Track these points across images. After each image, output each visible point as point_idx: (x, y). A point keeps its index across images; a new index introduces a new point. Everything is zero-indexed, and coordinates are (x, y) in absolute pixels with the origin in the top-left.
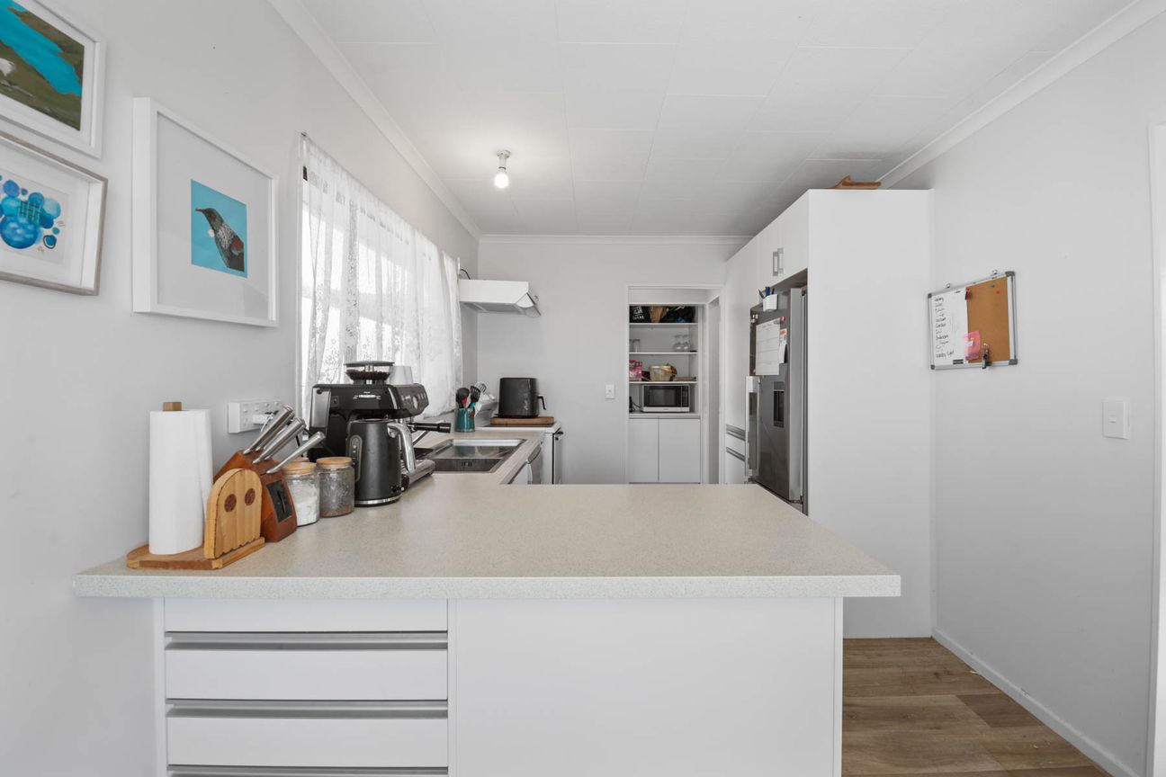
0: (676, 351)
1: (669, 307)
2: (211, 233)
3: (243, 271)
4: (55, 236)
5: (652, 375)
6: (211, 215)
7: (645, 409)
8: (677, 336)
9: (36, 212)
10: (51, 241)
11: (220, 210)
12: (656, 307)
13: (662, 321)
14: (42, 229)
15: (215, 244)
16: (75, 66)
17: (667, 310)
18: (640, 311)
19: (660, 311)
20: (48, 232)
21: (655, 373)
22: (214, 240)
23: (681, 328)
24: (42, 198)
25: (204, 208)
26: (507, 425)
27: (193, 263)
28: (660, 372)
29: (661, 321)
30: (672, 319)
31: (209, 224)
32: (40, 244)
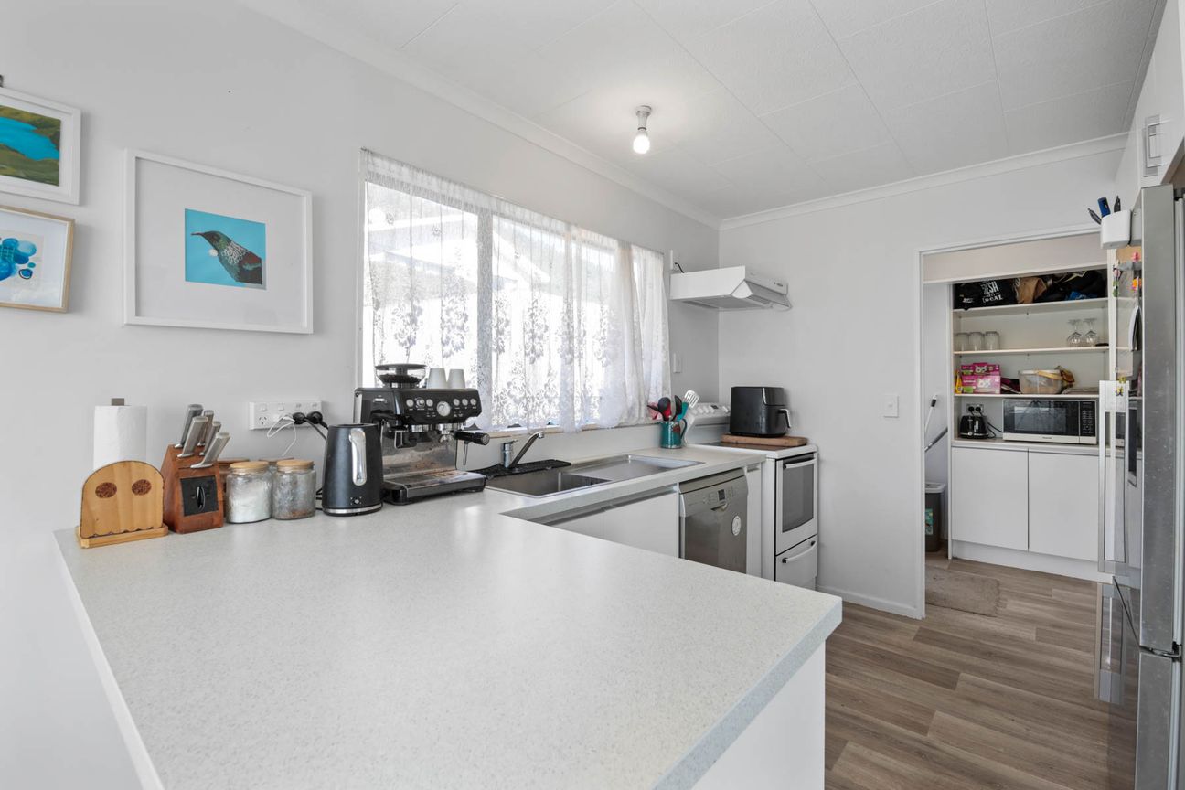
0: (1072, 345)
1: (1053, 277)
2: (214, 253)
3: (261, 283)
4: (31, 269)
5: (1022, 384)
6: (213, 238)
7: (1007, 436)
8: (1074, 322)
9: (10, 253)
10: (28, 274)
11: (225, 230)
12: (1026, 279)
13: (1037, 299)
14: (17, 265)
15: (218, 262)
16: (50, 137)
17: (1050, 282)
18: (995, 288)
19: (1032, 285)
20: (25, 266)
21: (1030, 382)
22: (217, 258)
23: (1079, 308)
24: (16, 242)
25: (203, 231)
26: (737, 445)
27: (186, 280)
28: (1037, 380)
29: (1034, 301)
30: (1057, 295)
31: (210, 246)
32: (16, 277)
